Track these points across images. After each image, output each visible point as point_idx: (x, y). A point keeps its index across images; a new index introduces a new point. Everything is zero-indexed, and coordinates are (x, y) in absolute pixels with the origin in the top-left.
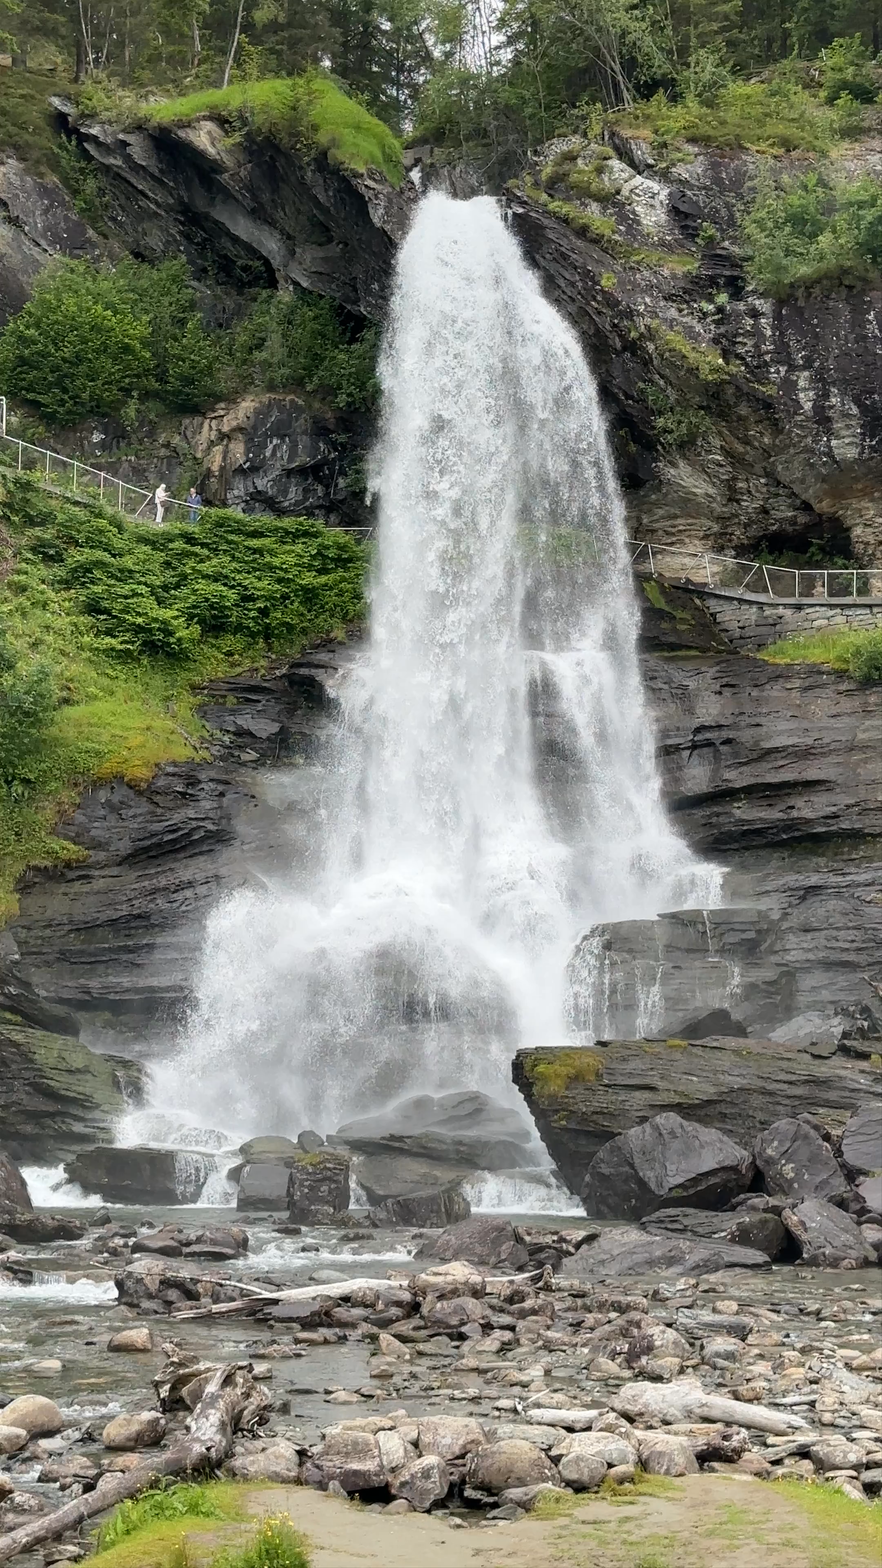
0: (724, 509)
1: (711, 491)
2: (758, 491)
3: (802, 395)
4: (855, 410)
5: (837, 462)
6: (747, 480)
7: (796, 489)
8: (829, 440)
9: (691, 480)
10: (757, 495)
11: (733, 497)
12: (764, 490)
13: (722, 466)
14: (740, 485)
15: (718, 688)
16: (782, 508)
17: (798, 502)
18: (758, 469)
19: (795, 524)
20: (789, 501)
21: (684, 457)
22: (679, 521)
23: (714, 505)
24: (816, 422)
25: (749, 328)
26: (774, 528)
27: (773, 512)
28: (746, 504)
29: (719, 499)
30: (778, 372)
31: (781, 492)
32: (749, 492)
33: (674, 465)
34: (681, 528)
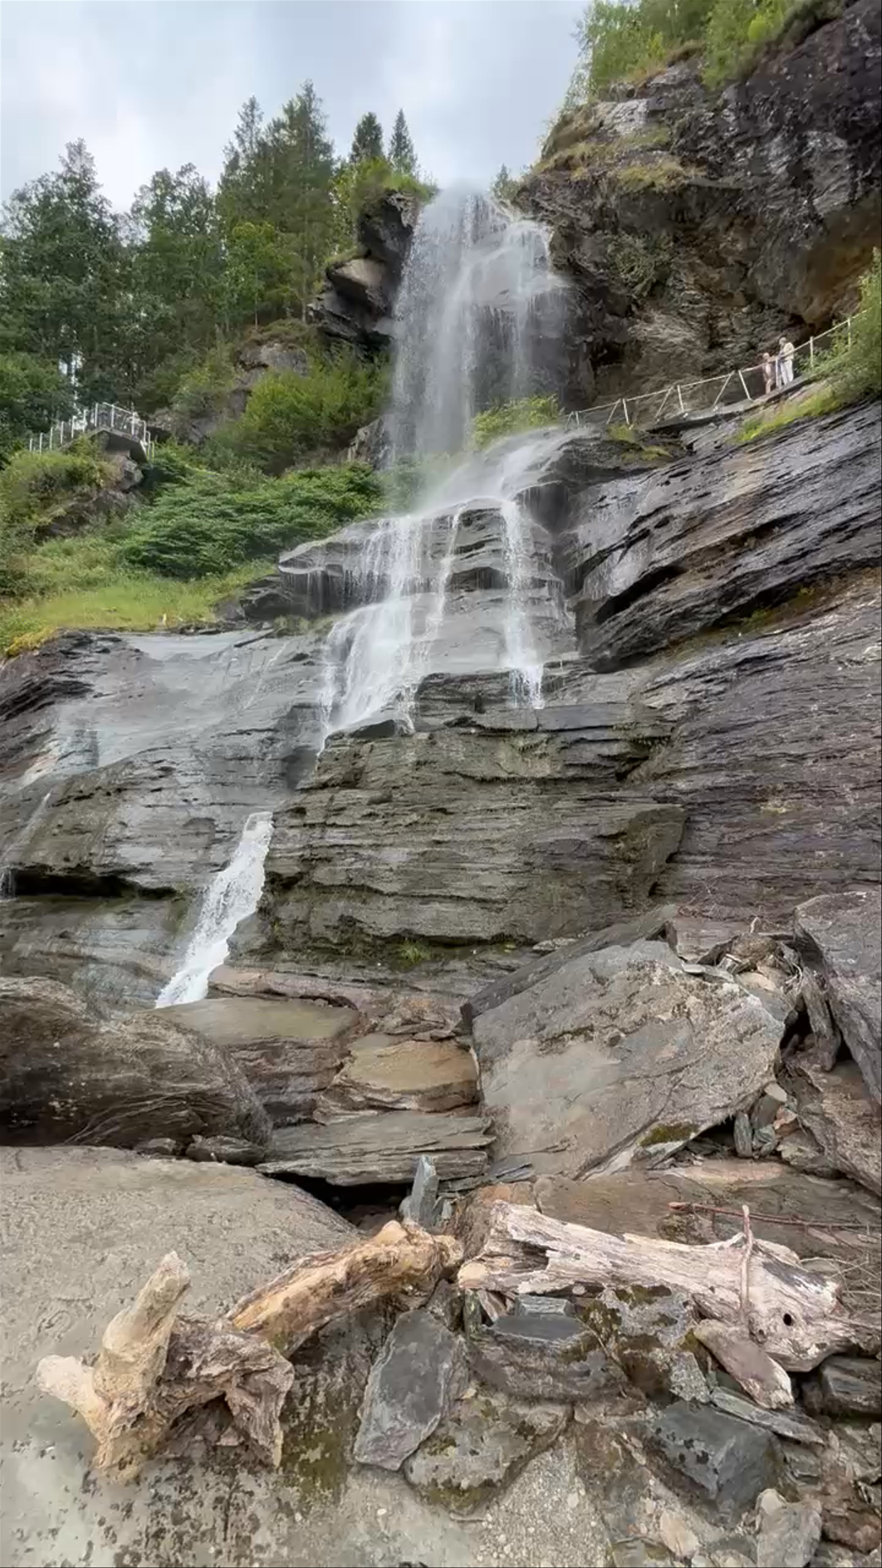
0: (708, 357)
1: (690, 335)
2: (742, 326)
3: (773, 165)
4: (841, 144)
5: (820, 222)
6: (728, 315)
7: (780, 302)
8: (810, 201)
9: (667, 330)
10: (742, 331)
11: (715, 340)
12: (747, 321)
13: (697, 302)
14: (722, 324)
15: (666, 478)
18: (739, 298)
21: (658, 308)
23: (695, 353)
25: (708, 123)
29: (698, 343)
30: (745, 155)
32: (733, 331)
33: (649, 320)
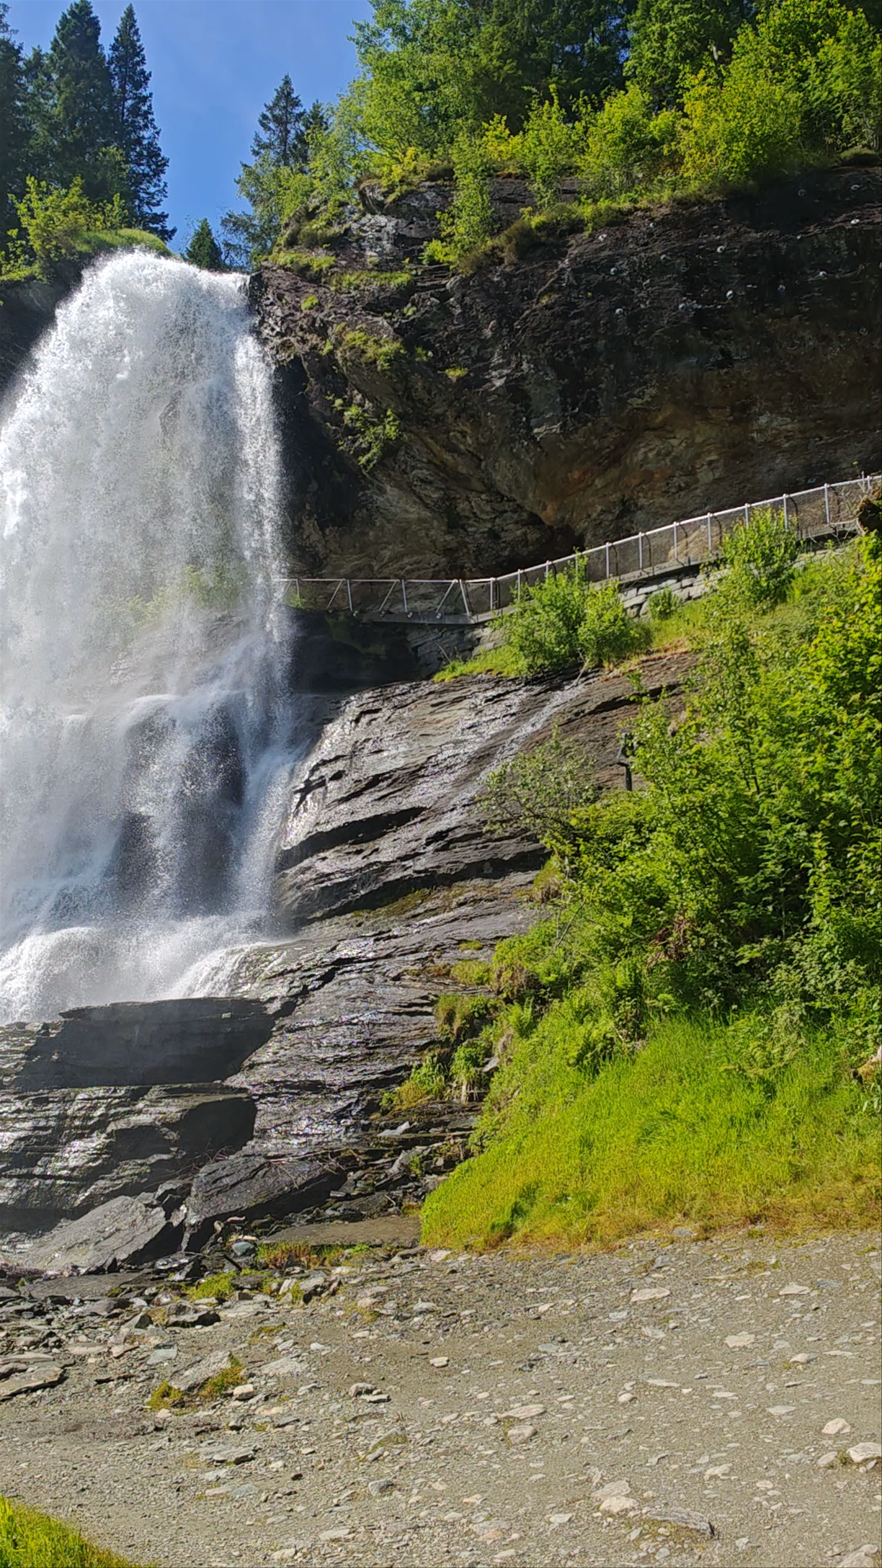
0: (448, 539)
1: (426, 515)
2: (482, 511)
6: (467, 499)
7: (521, 500)
9: (401, 504)
10: (482, 515)
11: (455, 523)
13: (430, 482)
14: (460, 505)
15: (358, 716)
16: (510, 526)
17: (525, 515)
18: (474, 482)
19: (526, 544)
20: (515, 516)
22: (406, 560)
23: (434, 533)
24: (511, 400)
26: (506, 553)
27: (503, 535)
28: (473, 529)
29: (437, 525)
31: (507, 508)
32: (473, 514)
33: (382, 490)
34: (408, 567)
